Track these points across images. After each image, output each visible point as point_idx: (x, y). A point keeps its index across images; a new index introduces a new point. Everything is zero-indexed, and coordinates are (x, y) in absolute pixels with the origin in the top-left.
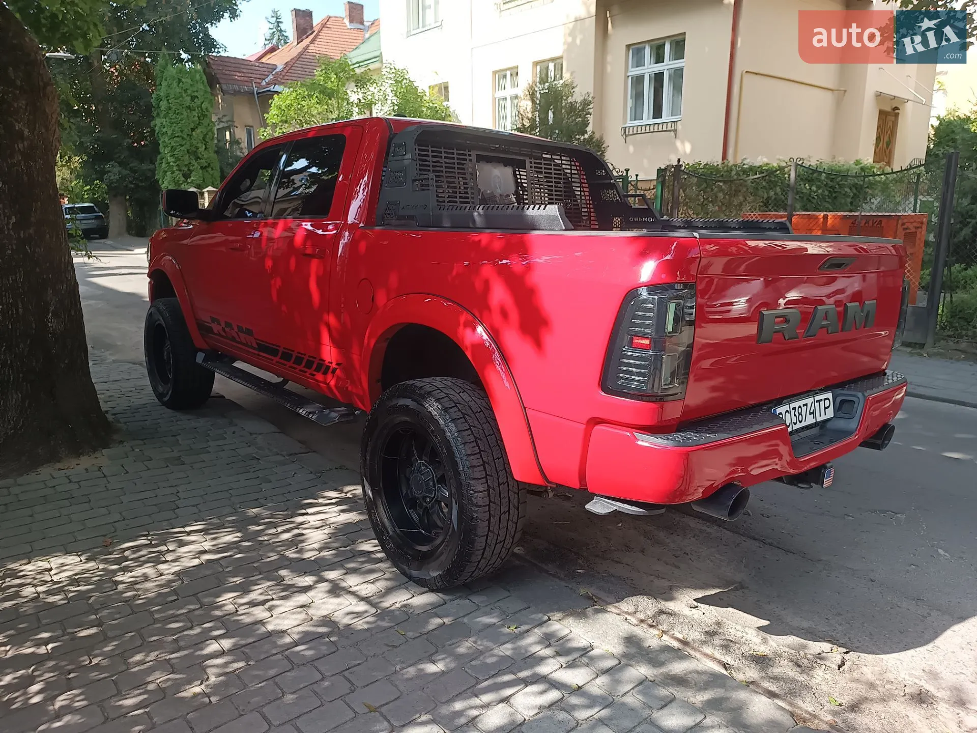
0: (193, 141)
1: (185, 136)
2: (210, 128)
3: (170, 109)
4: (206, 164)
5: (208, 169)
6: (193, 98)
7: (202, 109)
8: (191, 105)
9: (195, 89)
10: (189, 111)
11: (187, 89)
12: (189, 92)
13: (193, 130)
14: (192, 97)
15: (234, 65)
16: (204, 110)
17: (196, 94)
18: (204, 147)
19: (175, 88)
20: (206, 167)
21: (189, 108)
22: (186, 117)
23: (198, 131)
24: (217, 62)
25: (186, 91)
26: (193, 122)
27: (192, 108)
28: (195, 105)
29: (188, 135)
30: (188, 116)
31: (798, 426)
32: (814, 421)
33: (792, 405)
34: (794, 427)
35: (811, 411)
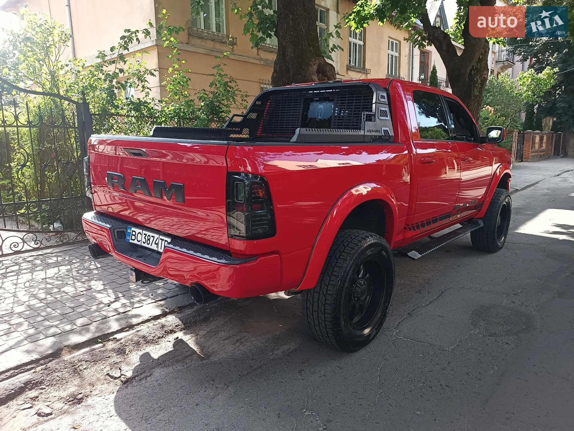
31: (146, 245)
32: (156, 249)
33: (144, 232)
34: (143, 244)
35: (156, 243)
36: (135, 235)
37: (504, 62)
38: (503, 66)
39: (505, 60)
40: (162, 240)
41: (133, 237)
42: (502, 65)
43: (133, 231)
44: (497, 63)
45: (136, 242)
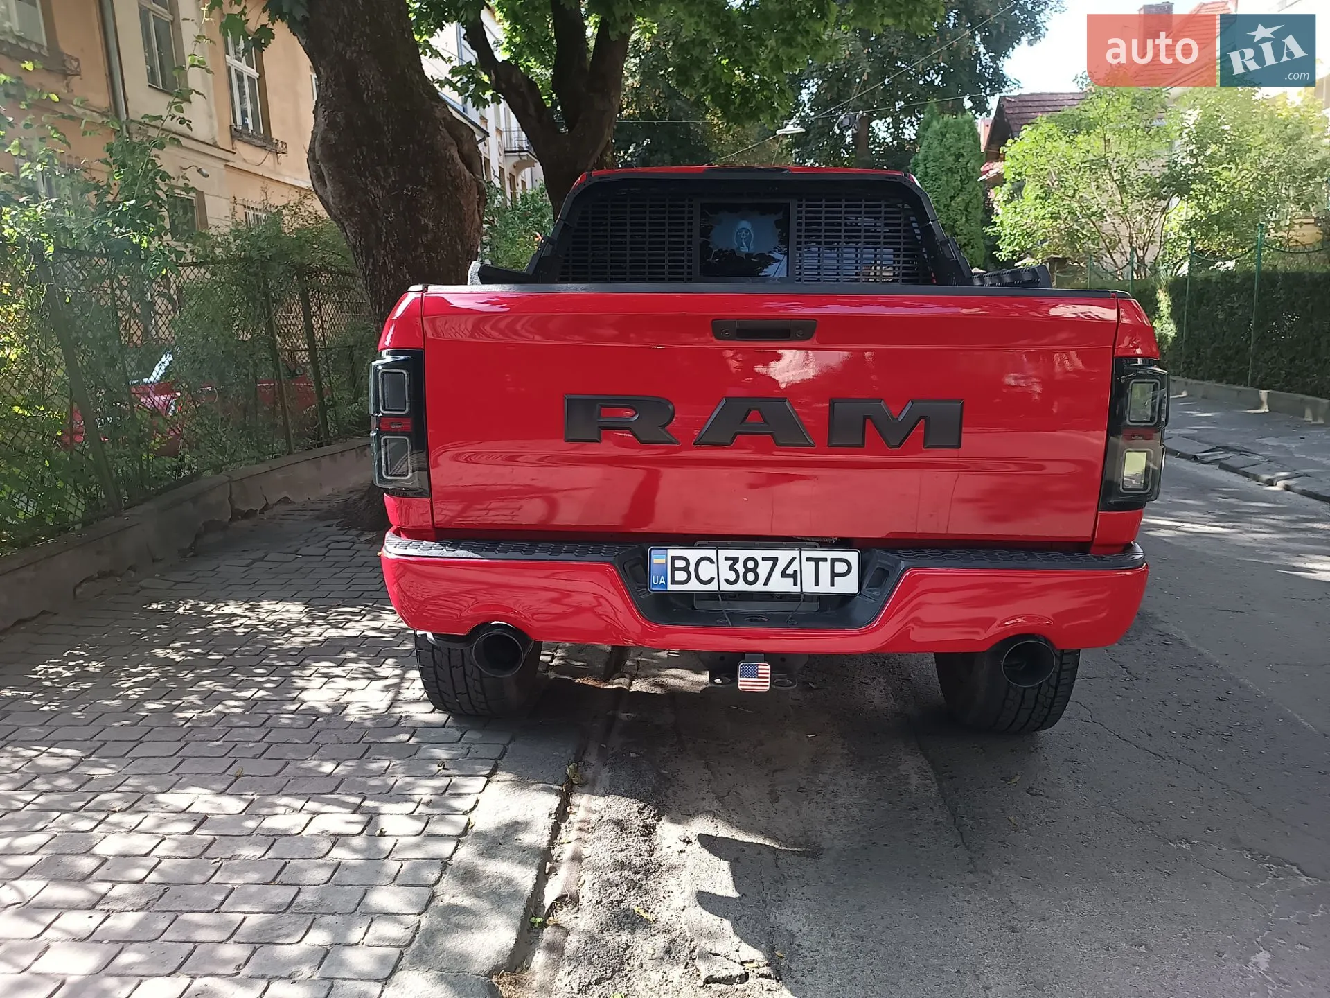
0: (950, 212)
1: (941, 208)
2: (975, 193)
3: (927, 176)
4: (966, 241)
5: (966, 247)
6: (958, 157)
7: (967, 171)
8: (954, 166)
9: (961, 145)
10: (950, 174)
11: (951, 147)
12: (953, 150)
13: (952, 198)
14: (956, 155)
15: (1037, 104)
16: (971, 171)
17: (962, 151)
18: (964, 218)
19: (936, 147)
20: (965, 245)
21: (950, 170)
22: (944, 182)
23: (958, 200)
24: (1013, 105)
25: (949, 149)
26: (954, 188)
27: (954, 170)
28: (958, 166)
29: (945, 205)
30: (947, 181)
31: (741, 586)
32: (797, 589)
33: (724, 553)
34: (725, 587)
35: (790, 571)
36: (686, 569)
37: (521, 154)
38: (517, 163)
39: (517, 149)
40: (817, 561)
41: (681, 576)
42: (518, 159)
43: (674, 558)
44: (507, 154)
45: (694, 586)
